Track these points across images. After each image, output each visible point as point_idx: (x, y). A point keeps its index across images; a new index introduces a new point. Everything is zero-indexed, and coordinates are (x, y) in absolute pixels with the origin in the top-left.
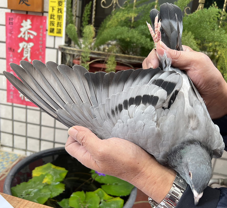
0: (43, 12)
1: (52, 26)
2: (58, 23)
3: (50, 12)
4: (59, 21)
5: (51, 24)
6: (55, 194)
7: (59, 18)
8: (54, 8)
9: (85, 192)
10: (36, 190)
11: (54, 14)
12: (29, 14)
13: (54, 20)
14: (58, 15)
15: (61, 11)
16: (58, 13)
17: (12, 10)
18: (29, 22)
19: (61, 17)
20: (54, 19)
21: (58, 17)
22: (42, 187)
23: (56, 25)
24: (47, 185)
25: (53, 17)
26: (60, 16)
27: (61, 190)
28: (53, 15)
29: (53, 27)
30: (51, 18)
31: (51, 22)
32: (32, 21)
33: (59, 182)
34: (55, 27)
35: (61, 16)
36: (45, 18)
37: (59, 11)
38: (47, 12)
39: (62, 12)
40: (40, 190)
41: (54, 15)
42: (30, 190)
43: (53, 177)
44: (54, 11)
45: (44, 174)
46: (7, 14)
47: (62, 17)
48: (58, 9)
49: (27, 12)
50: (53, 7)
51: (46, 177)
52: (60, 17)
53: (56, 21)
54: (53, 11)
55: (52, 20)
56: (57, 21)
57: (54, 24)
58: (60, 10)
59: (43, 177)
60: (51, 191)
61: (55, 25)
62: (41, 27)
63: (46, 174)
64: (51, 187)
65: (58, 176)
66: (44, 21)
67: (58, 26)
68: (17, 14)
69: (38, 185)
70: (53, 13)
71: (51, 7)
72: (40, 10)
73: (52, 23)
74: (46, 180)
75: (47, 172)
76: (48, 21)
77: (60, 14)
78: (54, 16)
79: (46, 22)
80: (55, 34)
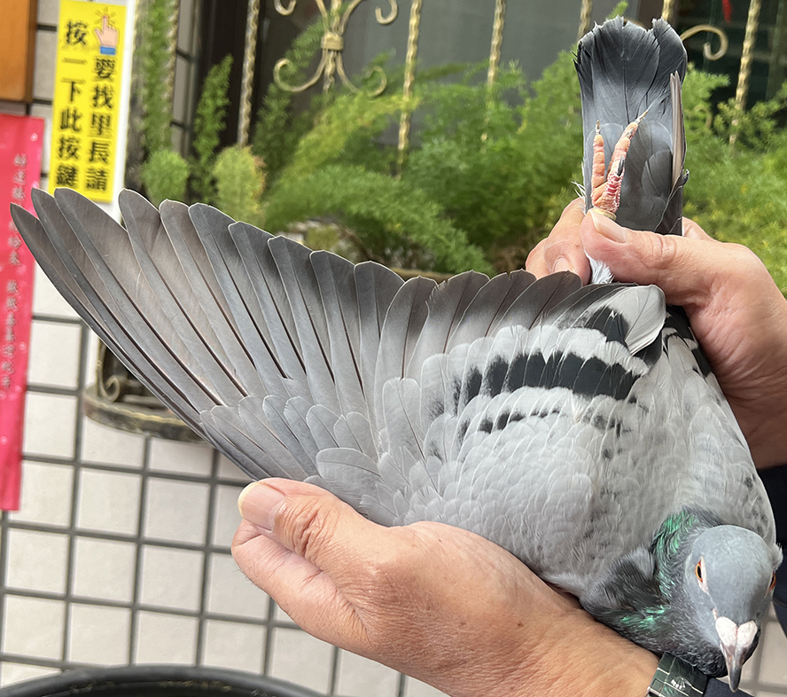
0: (29, 102)
1: (67, 158)
2: (94, 144)
3: (61, 101)
4: (99, 139)
5: (61, 149)
7: (97, 125)
8: (77, 86)
11: (75, 111)
13: (77, 135)
14: (94, 116)
15: (107, 101)
16: (95, 105)
19: (108, 125)
20: (76, 130)
21: (94, 121)
23: (84, 152)
25: (71, 121)
26: (102, 117)
28: (71, 112)
29: (70, 162)
30: (63, 127)
31: (62, 141)
34: (82, 164)
35: (109, 118)
36: (40, 126)
37: (101, 100)
38: (48, 103)
39: (111, 102)
41: (78, 113)
44: (76, 96)
47: (113, 121)
48: (97, 90)
50: (73, 83)
52: (101, 123)
53: (85, 139)
54: (72, 99)
55: (68, 133)
56: (91, 139)
57: (76, 149)
58: (103, 96)
61: (78, 153)
62: (19, 161)
66: (34, 137)
67: (92, 160)
70: (72, 107)
71: (65, 80)
72: (16, 92)
73: (66, 146)
76: (52, 135)
77: (103, 110)
78: (76, 118)
79: (40, 142)
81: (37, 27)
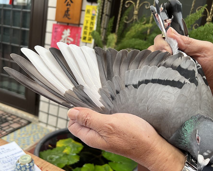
0: (79, 24)
3: (85, 24)
5: (84, 33)
6: (71, 163)
9: (95, 165)
10: (57, 157)
12: (70, 25)
14: (91, 27)
16: (91, 25)
17: (58, 22)
18: (69, 31)
22: (62, 155)
23: (88, 33)
24: (66, 155)
27: (76, 160)
29: (85, 36)
32: (71, 30)
33: (76, 153)
34: (88, 36)
36: (81, 29)
38: (82, 24)
39: (93, 25)
40: (60, 158)
42: (53, 156)
43: (71, 149)
44: (88, 24)
45: (65, 145)
46: (54, 25)
49: (68, 24)
50: (87, 21)
51: (67, 148)
53: (88, 31)
55: (86, 30)
58: (92, 23)
59: (64, 148)
60: (68, 160)
62: (77, 35)
63: (67, 146)
64: (69, 157)
65: (76, 149)
66: (79, 31)
68: (61, 25)
69: (60, 153)
72: (77, 23)
74: (66, 151)
75: (68, 144)
76: (83, 30)
78: (87, 27)
80: (87, 41)
81: (82, 10)
